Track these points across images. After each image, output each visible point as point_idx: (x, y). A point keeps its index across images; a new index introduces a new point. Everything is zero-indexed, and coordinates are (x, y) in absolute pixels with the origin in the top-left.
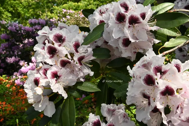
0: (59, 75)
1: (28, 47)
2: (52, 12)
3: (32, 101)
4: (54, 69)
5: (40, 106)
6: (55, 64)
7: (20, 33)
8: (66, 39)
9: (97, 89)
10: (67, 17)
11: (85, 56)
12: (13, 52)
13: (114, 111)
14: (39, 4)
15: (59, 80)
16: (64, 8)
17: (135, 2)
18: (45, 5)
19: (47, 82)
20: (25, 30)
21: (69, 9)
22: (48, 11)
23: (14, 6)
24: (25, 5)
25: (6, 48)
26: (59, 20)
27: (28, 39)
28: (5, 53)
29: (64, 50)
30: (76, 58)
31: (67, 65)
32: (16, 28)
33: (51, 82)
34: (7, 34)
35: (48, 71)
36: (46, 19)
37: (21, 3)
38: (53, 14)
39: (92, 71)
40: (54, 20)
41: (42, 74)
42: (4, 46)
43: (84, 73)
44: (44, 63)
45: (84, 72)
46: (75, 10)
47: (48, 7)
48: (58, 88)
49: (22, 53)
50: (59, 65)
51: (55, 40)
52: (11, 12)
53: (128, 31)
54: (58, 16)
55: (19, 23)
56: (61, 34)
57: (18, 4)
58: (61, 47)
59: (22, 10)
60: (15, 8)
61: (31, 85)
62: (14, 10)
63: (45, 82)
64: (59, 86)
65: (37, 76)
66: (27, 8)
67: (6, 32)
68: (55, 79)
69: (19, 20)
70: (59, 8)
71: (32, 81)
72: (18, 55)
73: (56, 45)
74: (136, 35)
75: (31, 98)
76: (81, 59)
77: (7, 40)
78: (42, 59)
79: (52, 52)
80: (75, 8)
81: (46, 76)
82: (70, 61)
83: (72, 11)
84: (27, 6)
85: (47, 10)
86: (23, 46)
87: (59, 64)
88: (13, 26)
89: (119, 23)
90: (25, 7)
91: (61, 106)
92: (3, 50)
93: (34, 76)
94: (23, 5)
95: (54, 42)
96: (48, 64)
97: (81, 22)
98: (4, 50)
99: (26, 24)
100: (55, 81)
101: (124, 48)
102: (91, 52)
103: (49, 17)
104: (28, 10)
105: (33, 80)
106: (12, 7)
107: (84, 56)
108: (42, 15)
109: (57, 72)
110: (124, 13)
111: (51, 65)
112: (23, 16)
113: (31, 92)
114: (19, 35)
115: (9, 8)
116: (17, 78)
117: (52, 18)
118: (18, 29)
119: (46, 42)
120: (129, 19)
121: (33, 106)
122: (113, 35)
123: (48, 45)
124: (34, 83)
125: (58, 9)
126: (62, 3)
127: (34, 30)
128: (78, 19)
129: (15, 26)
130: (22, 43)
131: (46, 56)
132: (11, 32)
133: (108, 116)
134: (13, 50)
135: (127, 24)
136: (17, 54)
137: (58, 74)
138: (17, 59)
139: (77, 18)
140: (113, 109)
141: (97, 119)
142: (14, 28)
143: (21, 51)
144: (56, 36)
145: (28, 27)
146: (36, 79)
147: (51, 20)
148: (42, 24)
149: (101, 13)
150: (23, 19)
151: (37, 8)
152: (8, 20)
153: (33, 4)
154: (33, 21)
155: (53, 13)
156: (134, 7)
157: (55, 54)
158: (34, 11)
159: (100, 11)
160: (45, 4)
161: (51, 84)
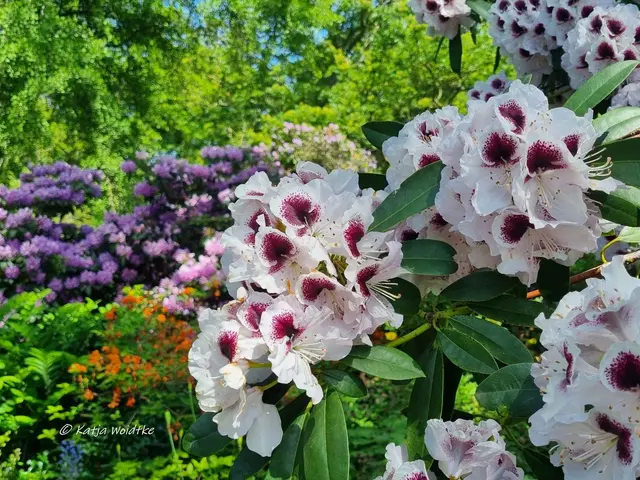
0: (296, 327)
1: (197, 216)
2: (257, 130)
3: (211, 406)
4: (282, 308)
5: (236, 424)
6: (284, 289)
7: (179, 182)
8: (322, 212)
9: (414, 369)
10: (294, 141)
11: (380, 267)
12: (162, 228)
13: (470, 445)
14: (228, 111)
15: (297, 343)
16: (288, 121)
17: (544, 102)
18: (240, 113)
19: (258, 348)
20: (192, 174)
21: (300, 123)
22: (248, 128)
23: (170, 116)
24: (194, 114)
25: (146, 218)
26: (273, 149)
27: (199, 195)
28: (142, 232)
29: (314, 247)
30: (351, 275)
31: (322, 293)
32: (172, 168)
33: (271, 349)
34: (150, 183)
35: (264, 313)
36: (243, 147)
37: (186, 109)
38: (260, 135)
39: (396, 311)
40: (261, 150)
41: (244, 321)
42: (140, 213)
43: (372, 319)
44: (250, 287)
45: (375, 316)
46: (314, 124)
47: (249, 118)
48: (293, 368)
49: (183, 231)
50: (298, 296)
51: (286, 216)
52: (162, 131)
53: (523, 192)
54: (274, 140)
55: (179, 156)
56: (306, 198)
57: (179, 112)
58: (305, 237)
59: (186, 125)
60: (171, 122)
61: (209, 354)
62: (168, 125)
63: (254, 346)
64: (296, 361)
65: (230, 327)
66: (199, 120)
67: (147, 179)
68: (286, 338)
69: (179, 149)
70: (274, 119)
71: (211, 341)
72: (172, 236)
73: (291, 233)
74: (549, 206)
75: (209, 397)
76: (365, 277)
77: (149, 198)
78: (246, 273)
79: (278, 251)
80: (314, 120)
81: (257, 327)
82: (334, 281)
83: (307, 128)
84: (198, 115)
85: (245, 124)
86: (186, 213)
87: (298, 293)
88: (165, 165)
89: (492, 166)
90: (193, 119)
91: (300, 422)
92: (138, 223)
93: (221, 327)
94: (190, 114)
95: (284, 221)
96: (265, 291)
97: (328, 155)
98: (141, 222)
99: (195, 158)
100: (286, 346)
101: (508, 245)
102: (397, 253)
103: (251, 141)
104: (202, 126)
105: (216, 341)
106: (163, 118)
107: (377, 266)
108: (233, 136)
109: (291, 318)
110: (513, 134)
111: (275, 296)
112: (188, 139)
113: (210, 378)
114: (177, 185)
115: (156, 121)
116: (169, 293)
117: (256, 144)
118: (175, 171)
119: (261, 220)
120: (529, 154)
121: (214, 420)
122: (475, 204)
123: (265, 230)
124: (218, 350)
125: (273, 123)
126: (284, 108)
127: (215, 174)
128: (320, 148)
129: (169, 165)
130: (184, 206)
131: (257, 266)
132: (159, 178)
133: (451, 461)
134: (161, 222)
135: (522, 169)
136: (170, 234)
137: (296, 324)
138: (171, 244)
139: (320, 144)
140: (468, 439)
141: (417, 471)
142: (168, 169)
143: (180, 227)
144: (291, 204)
145: (199, 165)
146: (227, 336)
147: (256, 148)
148: (234, 159)
149: (426, 134)
150: (188, 146)
151: (222, 119)
152: (153, 149)
153: (213, 111)
154: (214, 150)
155: (261, 131)
156: (546, 116)
157: (285, 258)
158: (215, 127)
159: (423, 128)
160: (243, 111)
161: (274, 357)
